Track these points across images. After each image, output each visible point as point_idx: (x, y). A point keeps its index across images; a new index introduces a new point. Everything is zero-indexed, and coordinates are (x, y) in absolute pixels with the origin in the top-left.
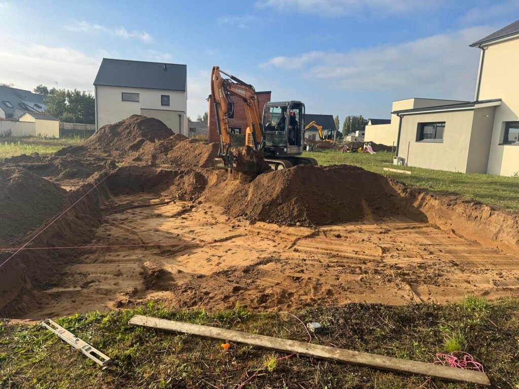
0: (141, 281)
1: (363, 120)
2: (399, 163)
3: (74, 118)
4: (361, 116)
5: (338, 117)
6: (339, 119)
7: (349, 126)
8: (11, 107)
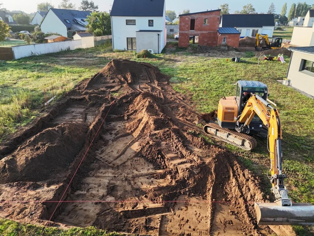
0: (106, 190)
1: (307, 5)
2: (286, 84)
3: (102, 32)
4: (305, 3)
5: (286, 4)
6: (287, 5)
7: (294, 12)
8: (69, 23)
